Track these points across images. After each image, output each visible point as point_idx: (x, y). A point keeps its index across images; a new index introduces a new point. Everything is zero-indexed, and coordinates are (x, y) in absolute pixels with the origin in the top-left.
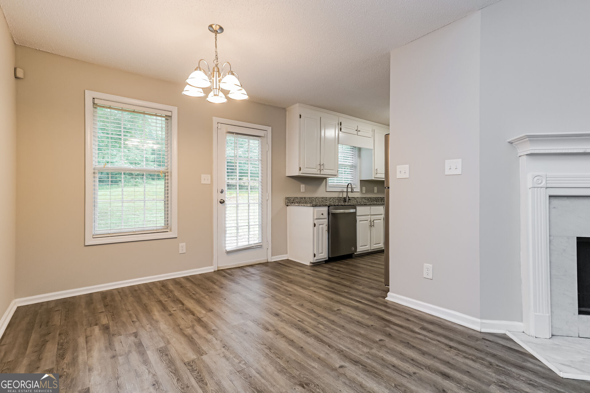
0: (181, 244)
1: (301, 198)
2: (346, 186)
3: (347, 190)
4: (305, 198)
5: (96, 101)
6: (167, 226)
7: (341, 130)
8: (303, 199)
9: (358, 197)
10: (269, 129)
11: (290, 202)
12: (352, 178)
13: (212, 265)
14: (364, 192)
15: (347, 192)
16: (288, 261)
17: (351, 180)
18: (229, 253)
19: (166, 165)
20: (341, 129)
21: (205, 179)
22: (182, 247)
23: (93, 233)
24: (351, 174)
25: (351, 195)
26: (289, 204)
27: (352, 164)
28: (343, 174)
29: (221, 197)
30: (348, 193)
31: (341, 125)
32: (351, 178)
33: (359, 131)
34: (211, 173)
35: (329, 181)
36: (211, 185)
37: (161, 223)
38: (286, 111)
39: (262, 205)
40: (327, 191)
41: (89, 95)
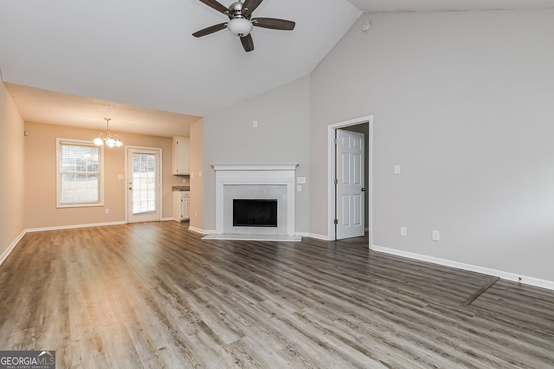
0: (106, 209)
5: (61, 142)
6: (99, 200)
8: (184, 187)
10: (161, 150)
11: (174, 188)
13: (124, 220)
16: (173, 221)
18: (134, 214)
19: (98, 170)
21: (120, 177)
22: (107, 211)
23: (60, 203)
26: (174, 190)
29: (130, 186)
34: (124, 174)
36: (124, 180)
37: (96, 199)
38: (172, 139)
39: (156, 190)
41: (58, 140)
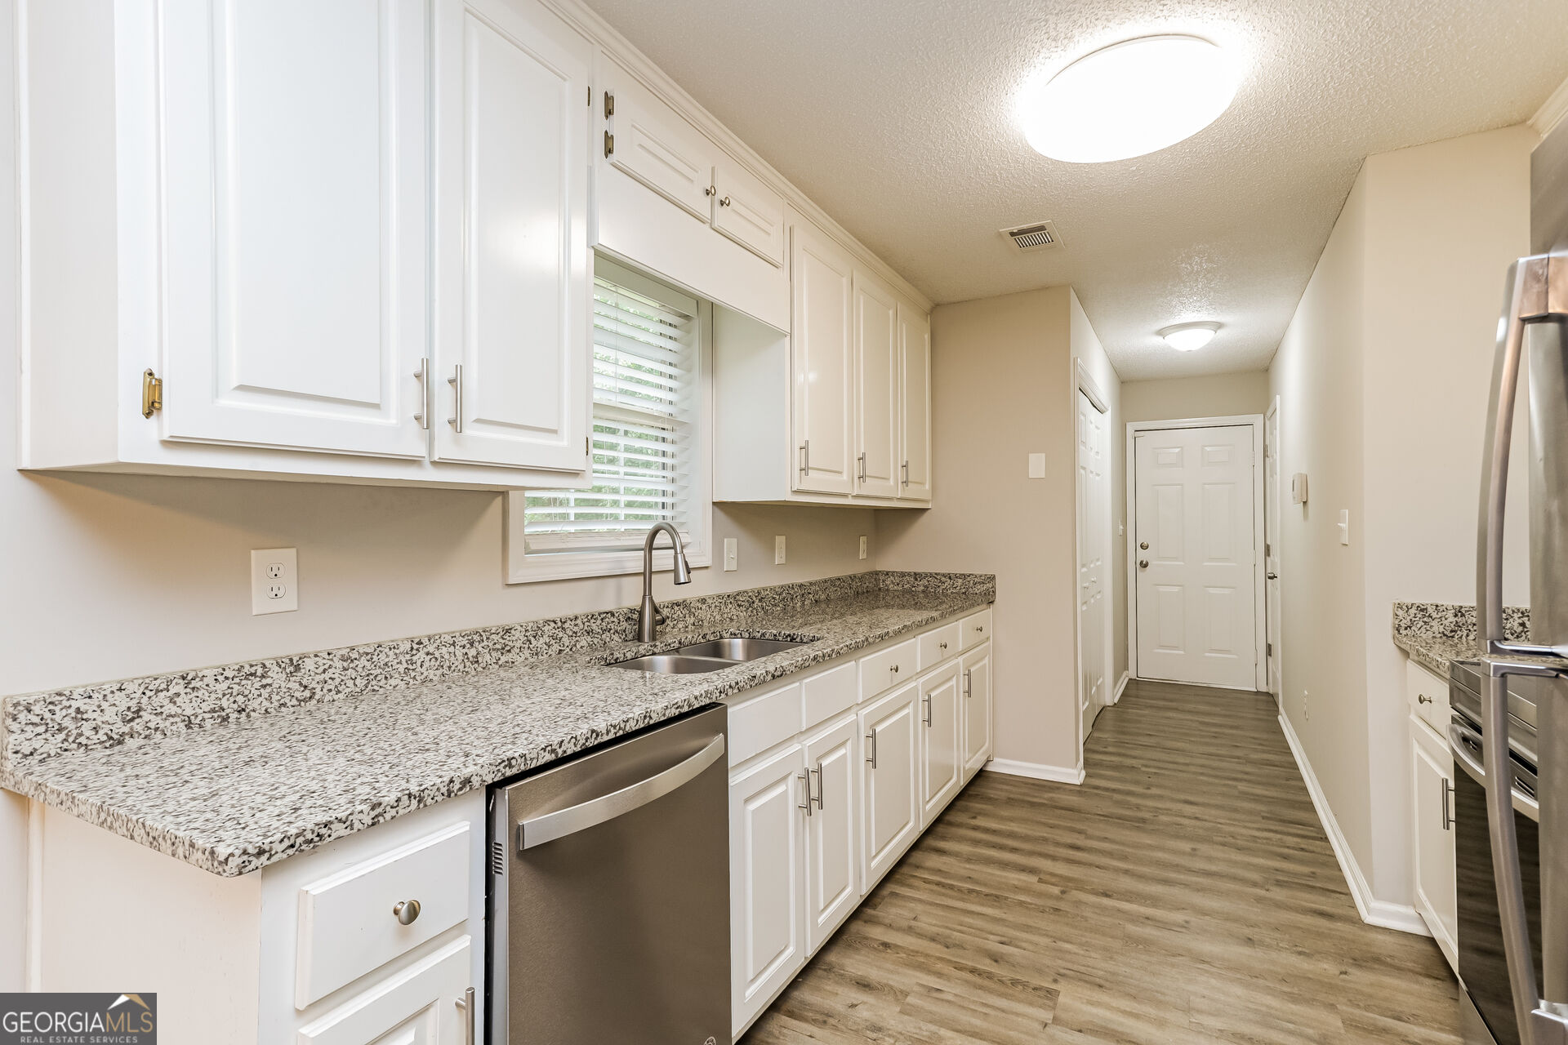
1: (254, 673)
2: (642, 541)
3: (648, 561)
4: (294, 666)
7: (609, 151)
8: (277, 677)
9: (703, 601)
12: (669, 488)
14: (730, 563)
15: (648, 574)
17: (664, 500)
20: (608, 138)
24: (664, 466)
25: (665, 592)
27: (668, 409)
28: (623, 470)
30: (654, 577)
31: (609, 112)
32: (664, 493)
33: (722, 203)
35: (529, 512)
40: (511, 582)
